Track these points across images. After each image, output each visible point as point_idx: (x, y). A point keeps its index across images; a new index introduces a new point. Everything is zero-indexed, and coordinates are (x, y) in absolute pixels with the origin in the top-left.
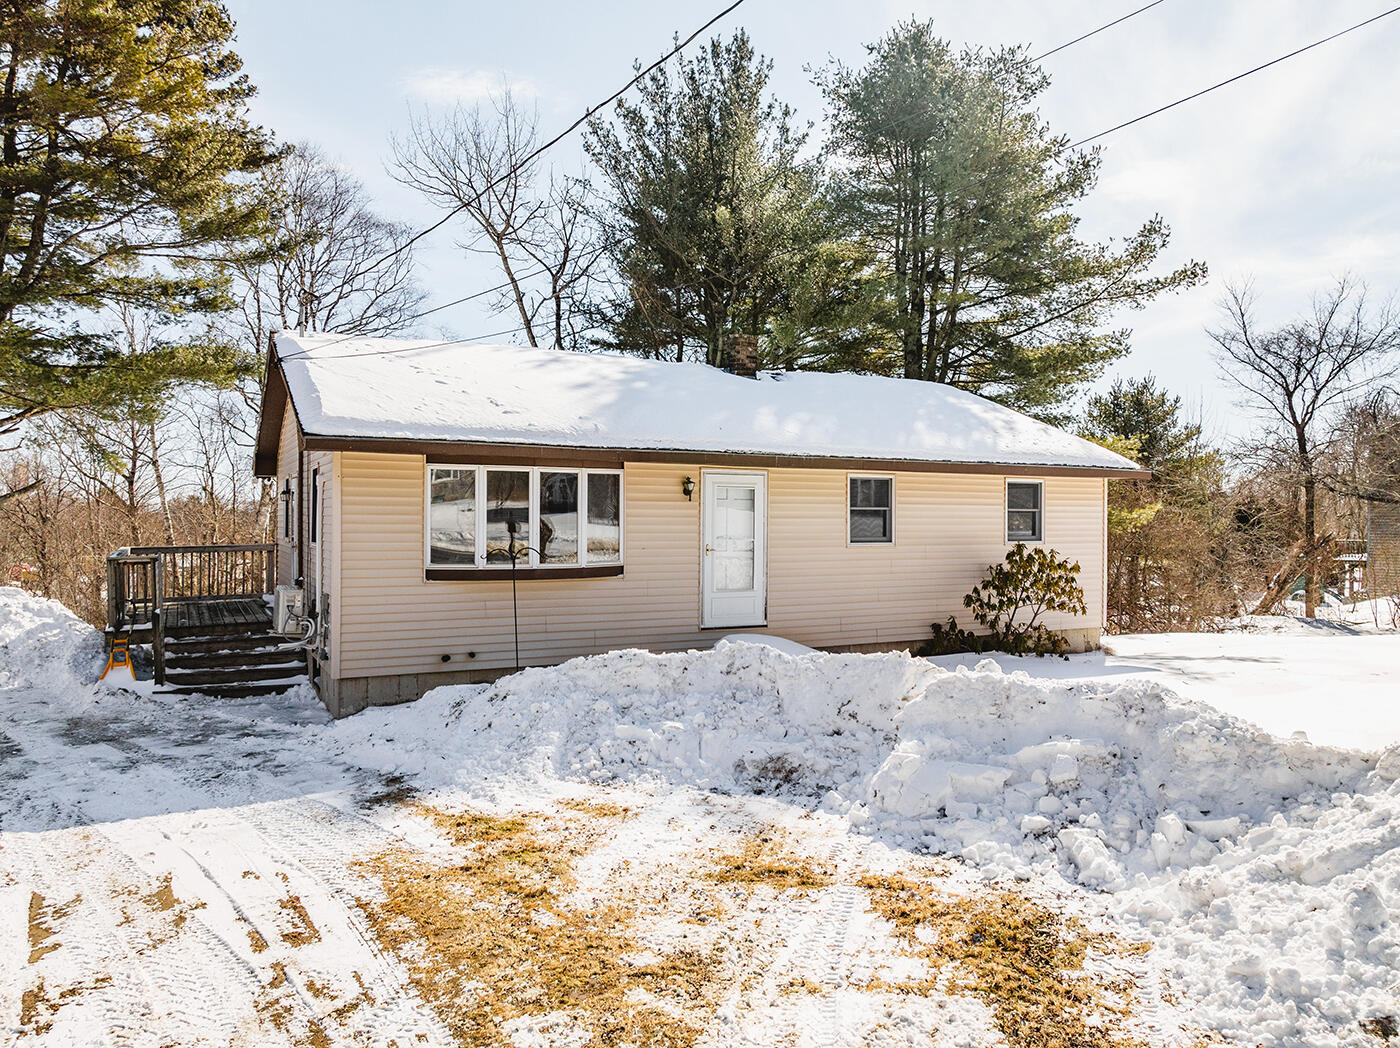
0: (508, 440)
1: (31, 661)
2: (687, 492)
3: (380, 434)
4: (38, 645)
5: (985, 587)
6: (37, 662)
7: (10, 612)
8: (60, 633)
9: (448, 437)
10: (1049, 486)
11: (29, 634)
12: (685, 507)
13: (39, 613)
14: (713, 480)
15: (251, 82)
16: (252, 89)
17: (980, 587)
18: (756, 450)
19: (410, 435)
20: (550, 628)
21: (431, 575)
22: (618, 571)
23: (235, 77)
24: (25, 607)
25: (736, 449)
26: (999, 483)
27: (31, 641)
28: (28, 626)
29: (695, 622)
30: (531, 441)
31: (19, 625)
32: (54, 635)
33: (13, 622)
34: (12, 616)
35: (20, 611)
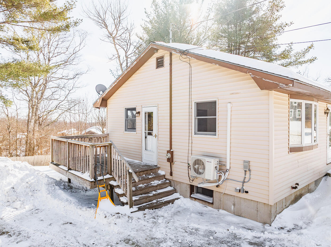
1: (27, 194)
4: (27, 185)
6: (30, 194)
7: (9, 170)
8: (34, 178)
11: (22, 179)
13: (21, 169)
24: (15, 167)
27: (24, 184)
28: (20, 176)
31: (15, 176)
32: (32, 179)
33: (12, 175)
34: (11, 172)
35: (13, 168)
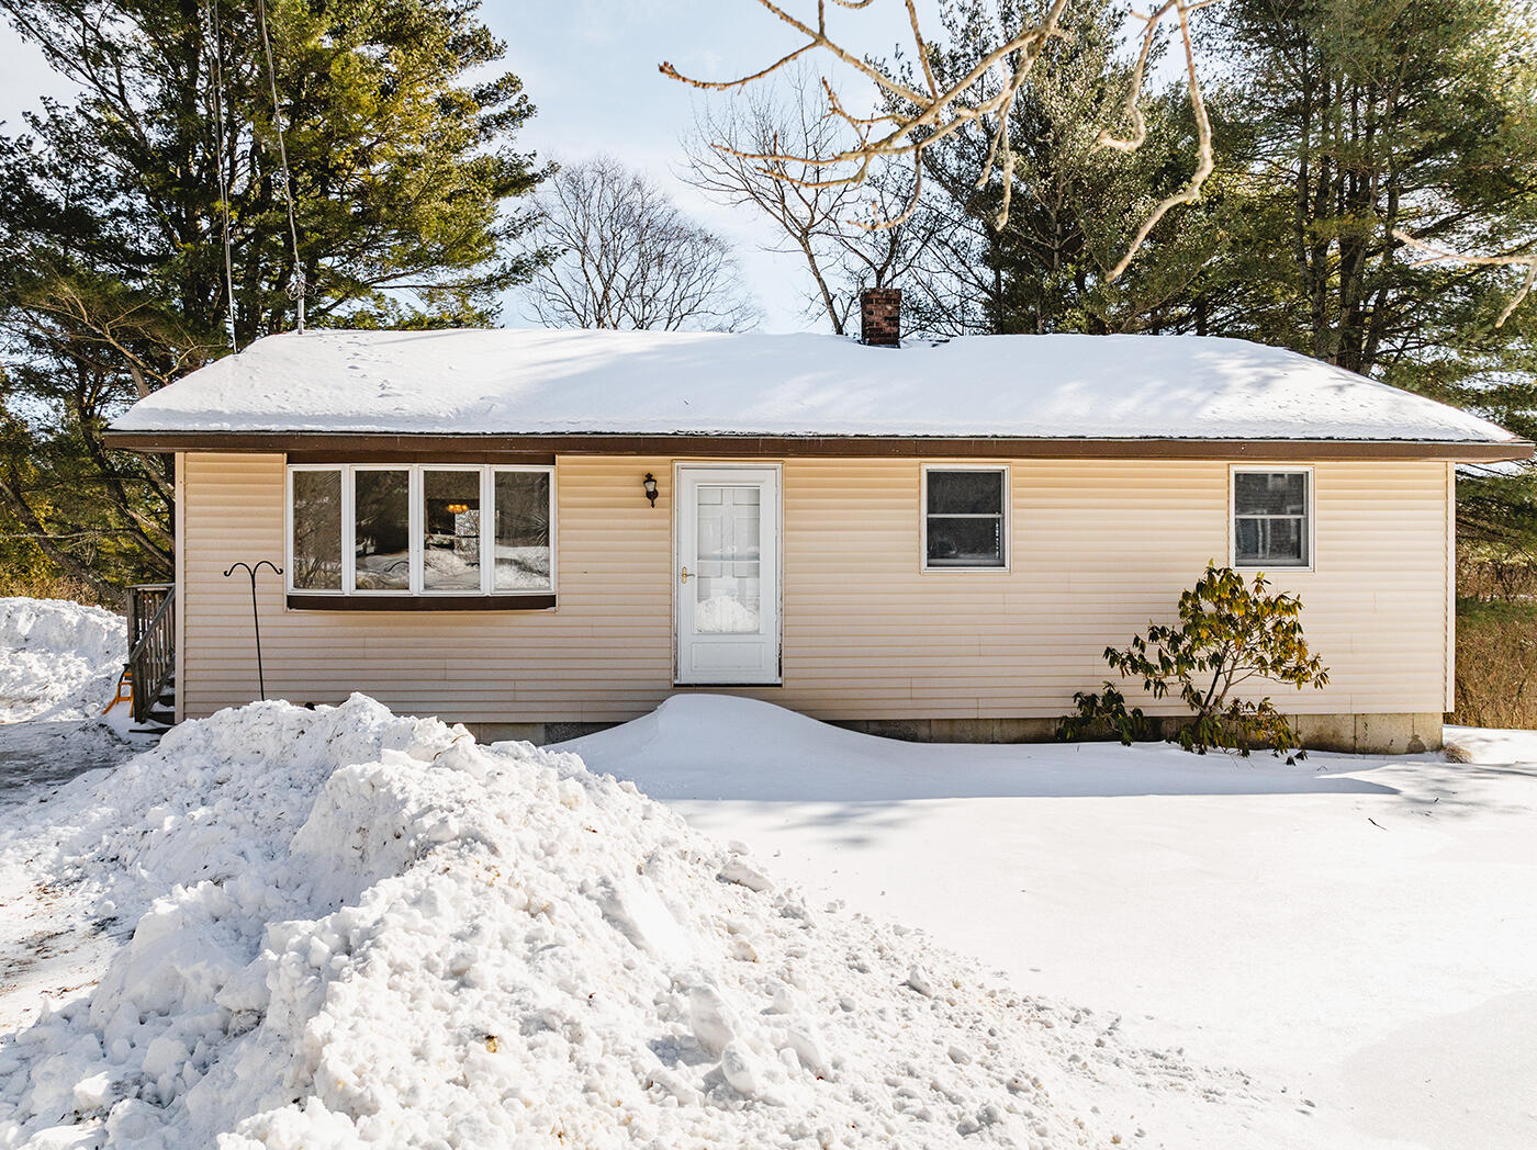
0: (352, 428)
2: (652, 495)
3: (190, 427)
5: (1153, 637)
9: (273, 427)
10: (1321, 477)
12: (646, 516)
14: (689, 477)
15: (530, 102)
16: (531, 109)
17: (1145, 638)
18: (726, 429)
19: (227, 426)
20: (451, 674)
21: (293, 602)
22: (547, 602)
23: (514, 100)
25: (692, 429)
26: (1221, 475)
29: (666, 674)
30: (384, 429)
